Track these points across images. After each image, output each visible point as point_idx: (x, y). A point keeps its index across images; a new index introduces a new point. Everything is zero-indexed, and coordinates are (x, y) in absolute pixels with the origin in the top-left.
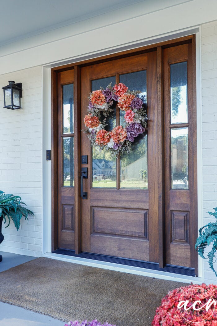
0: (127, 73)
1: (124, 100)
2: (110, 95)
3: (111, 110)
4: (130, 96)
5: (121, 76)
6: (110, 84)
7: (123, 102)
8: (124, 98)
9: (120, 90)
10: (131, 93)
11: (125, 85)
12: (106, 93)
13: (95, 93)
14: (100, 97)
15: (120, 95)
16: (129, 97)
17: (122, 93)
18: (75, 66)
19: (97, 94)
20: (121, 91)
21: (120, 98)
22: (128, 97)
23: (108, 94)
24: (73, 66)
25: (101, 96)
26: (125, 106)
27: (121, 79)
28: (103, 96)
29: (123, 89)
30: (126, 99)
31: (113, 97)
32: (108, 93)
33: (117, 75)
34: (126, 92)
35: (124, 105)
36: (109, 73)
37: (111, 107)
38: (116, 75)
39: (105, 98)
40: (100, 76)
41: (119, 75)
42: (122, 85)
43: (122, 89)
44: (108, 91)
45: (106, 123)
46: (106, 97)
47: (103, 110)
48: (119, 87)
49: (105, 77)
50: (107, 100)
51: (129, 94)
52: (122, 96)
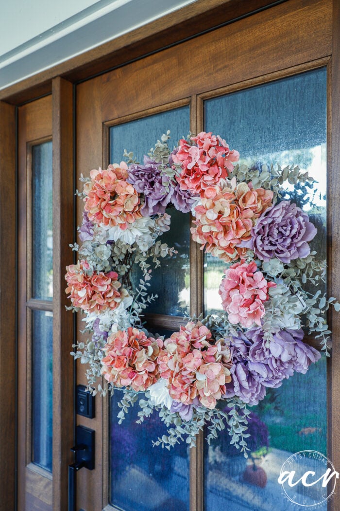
0: (235, 92)
1: (221, 214)
2: (157, 185)
3: (165, 250)
4: (250, 193)
5: (209, 105)
6: (164, 138)
7: (213, 223)
8: (218, 207)
9: (200, 163)
10: (255, 181)
11: (223, 142)
12: (143, 175)
13: (101, 177)
14: (114, 195)
15: (198, 187)
16: (244, 201)
17: (208, 178)
18: (55, 78)
19: (103, 184)
20: (205, 169)
21: (201, 202)
22: (236, 201)
23: (152, 184)
24: (49, 78)
25: (121, 193)
26: (224, 243)
27: (210, 117)
28: (131, 190)
29: (213, 163)
30: (227, 212)
31: (169, 197)
32: (151, 177)
33: (196, 103)
34: (227, 174)
35: (221, 236)
36: (166, 97)
37: (164, 238)
38: (190, 102)
39: (136, 200)
40: (135, 110)
41: (204, 101)
42: (207, 142)
43: (208, 159)
44: (151, 168)
45: (150, 292)
46: (141, 196)
47: (130, 251)
48: (195, 152)
49: (152, 110)
50: (147, 207)
51: (244, 187)
52: (209, 193)
